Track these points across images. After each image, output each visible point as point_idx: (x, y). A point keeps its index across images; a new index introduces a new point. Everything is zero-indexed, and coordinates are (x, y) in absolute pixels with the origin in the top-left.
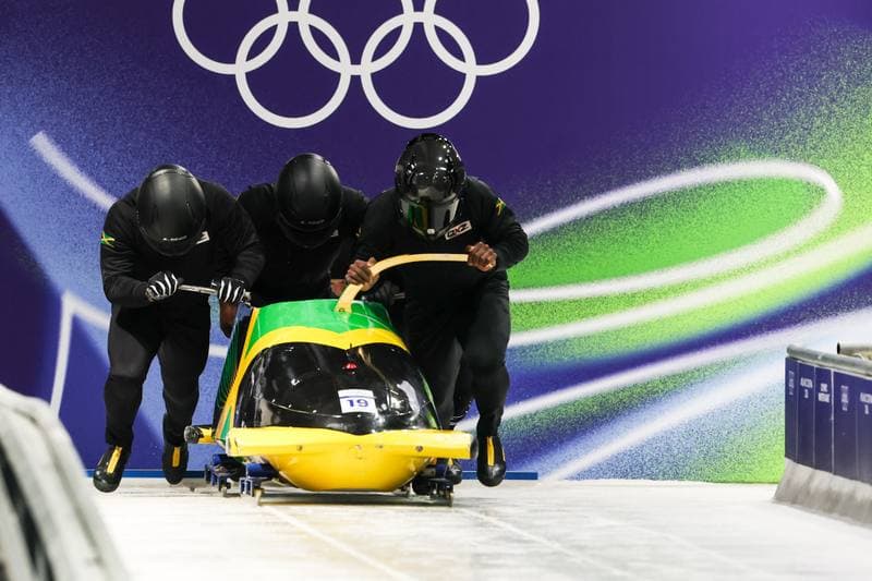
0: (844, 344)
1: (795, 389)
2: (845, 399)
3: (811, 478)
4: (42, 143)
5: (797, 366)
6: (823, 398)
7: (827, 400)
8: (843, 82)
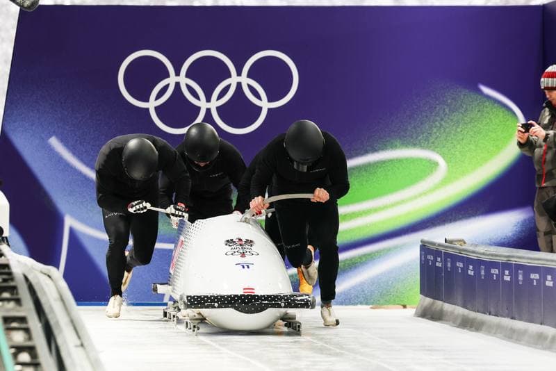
0: (448, 238)
1: (424, 261)
2: (449, 265)
3: (433, 304)
4: (54, 142)
5: (425, 249)
6: (438, 264)
7: (440, 266)
8: (447, 111)
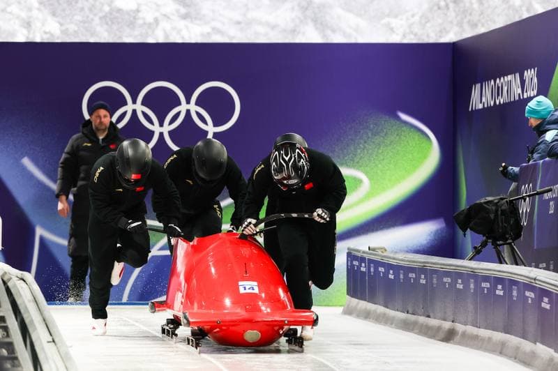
0: (372, 246)
1: (350, 266)
2: (372, 270)
3: (358, 304)
4: (26, 162)
5: (351, 256)
6: (363, 269)
7: (364, 270)
8: (370, 135)
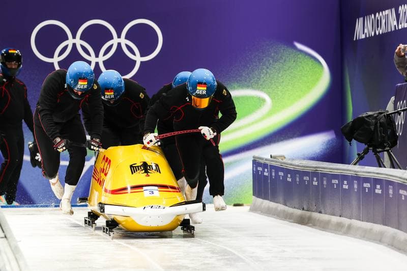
0: (273, 155)
1: (256, 172)
2: (273, 174)
3: (262, 203)
5: (256, 163)
6: (266, 174)
8: (271, 61)
